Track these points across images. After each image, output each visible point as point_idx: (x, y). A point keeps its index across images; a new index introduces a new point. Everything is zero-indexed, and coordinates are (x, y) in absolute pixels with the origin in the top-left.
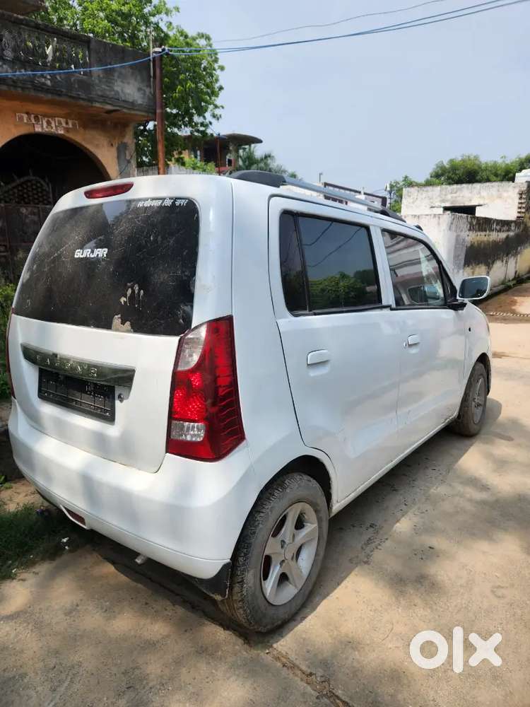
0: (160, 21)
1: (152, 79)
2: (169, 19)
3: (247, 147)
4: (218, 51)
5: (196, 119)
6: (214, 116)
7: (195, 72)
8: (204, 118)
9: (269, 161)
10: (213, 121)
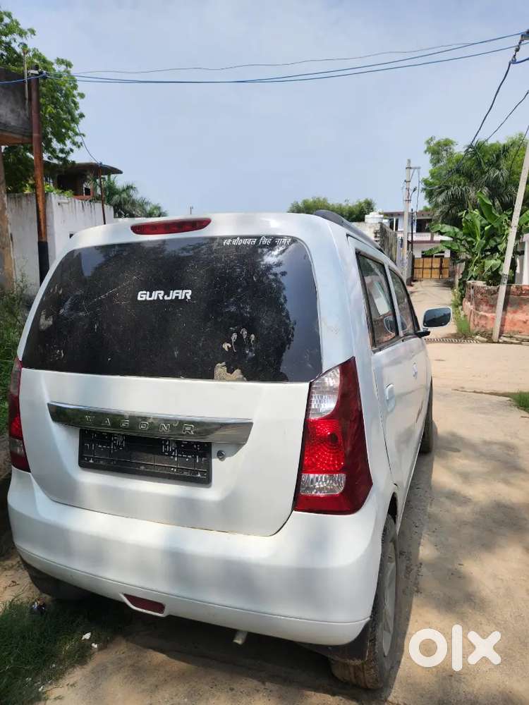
0: (12, 41)
1: (27, 102)
2: (24, 41)
3: (106, 177)
4: (76, 78)
5: (55, 144)
6: (74, 143)
7: (53, 97)
8: (65, 144)
9: (132, 192)
10: (74, 148)
